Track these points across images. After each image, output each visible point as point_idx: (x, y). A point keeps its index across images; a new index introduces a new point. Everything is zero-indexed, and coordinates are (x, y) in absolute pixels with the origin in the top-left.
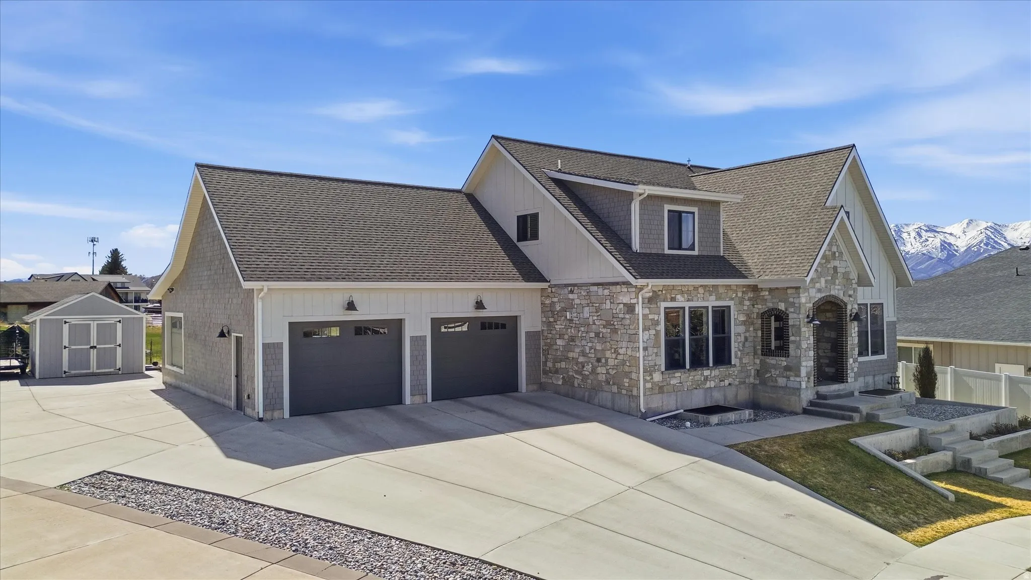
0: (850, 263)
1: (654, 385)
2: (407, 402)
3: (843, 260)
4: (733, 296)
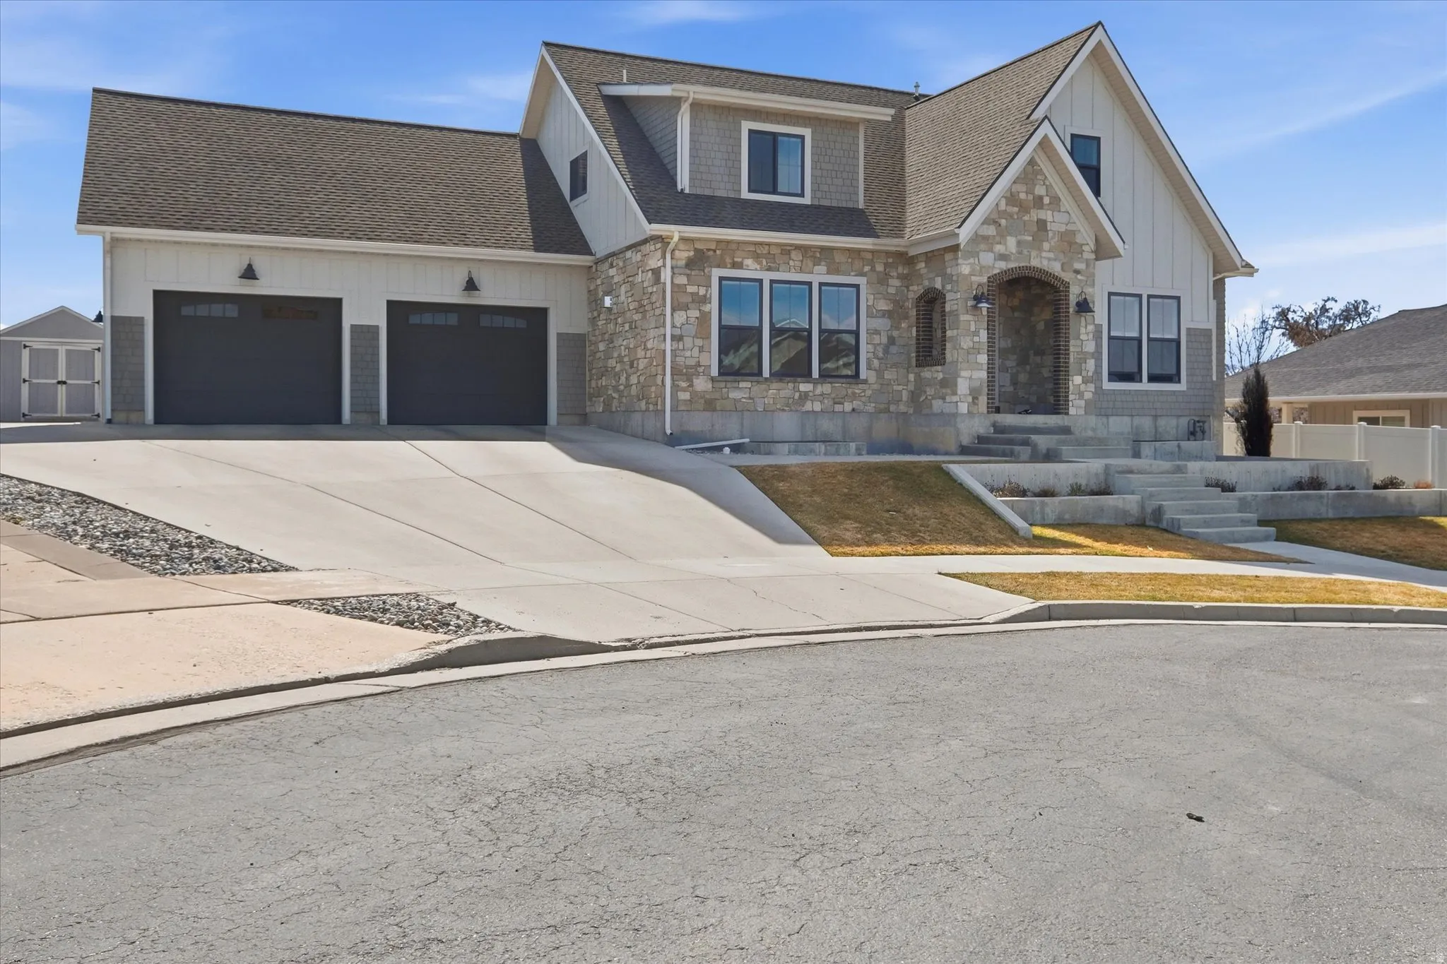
0: (1076, 215)
1: (694, 394)
2: (346, 421)
3: (1060, 211)
4: (865, 270)
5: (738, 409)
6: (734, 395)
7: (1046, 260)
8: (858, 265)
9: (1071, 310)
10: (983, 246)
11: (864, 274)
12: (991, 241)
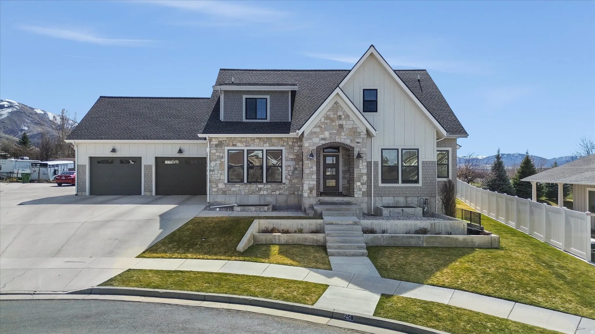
0: (357, 121)
1: (219, 189)
2: (143, 194)
3: (349, 120)
4: (284, 144)
5: (235, 194)
6: (233, 189)
7: (343, 139)
8: (282, 142)
9: (355, 157)
10: (314, 136)
11: (284, 146)
12: (317, 134)
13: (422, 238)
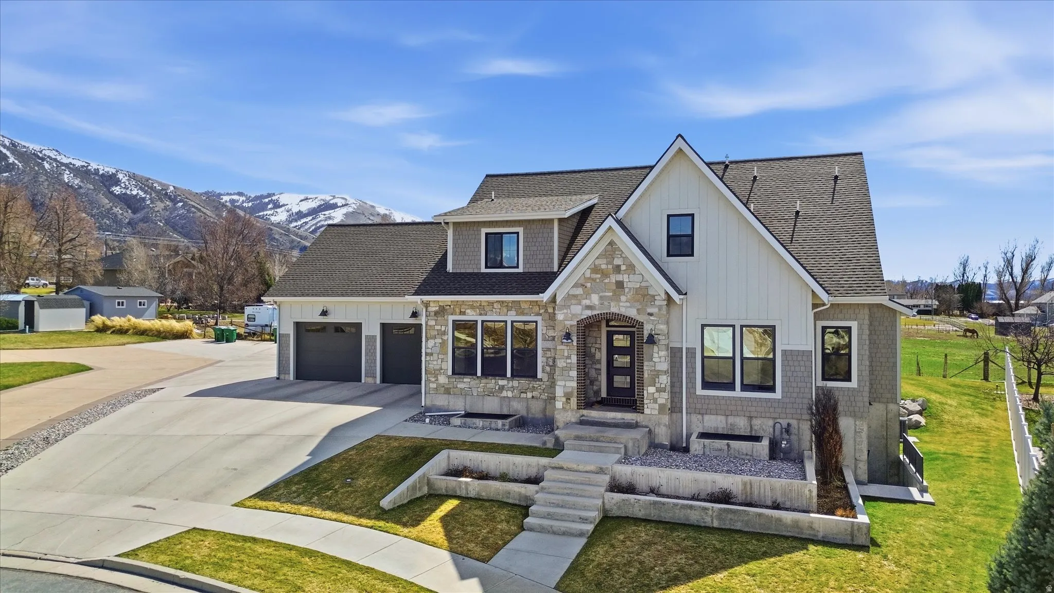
0: (648, 275)
1: (439, 386)
2: (363, 381)
3: (635, 274)
4: (541, 312)
5: (464, 394)
6: (460, 386)
7: (625, 307)
8: (536, 309)
9: (645, 341)
10: (573, 302)
11: (541, 315)
12: (579, 298)
13: (710, 511)
